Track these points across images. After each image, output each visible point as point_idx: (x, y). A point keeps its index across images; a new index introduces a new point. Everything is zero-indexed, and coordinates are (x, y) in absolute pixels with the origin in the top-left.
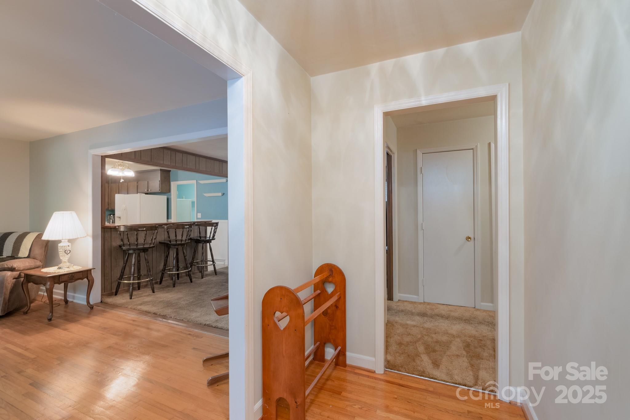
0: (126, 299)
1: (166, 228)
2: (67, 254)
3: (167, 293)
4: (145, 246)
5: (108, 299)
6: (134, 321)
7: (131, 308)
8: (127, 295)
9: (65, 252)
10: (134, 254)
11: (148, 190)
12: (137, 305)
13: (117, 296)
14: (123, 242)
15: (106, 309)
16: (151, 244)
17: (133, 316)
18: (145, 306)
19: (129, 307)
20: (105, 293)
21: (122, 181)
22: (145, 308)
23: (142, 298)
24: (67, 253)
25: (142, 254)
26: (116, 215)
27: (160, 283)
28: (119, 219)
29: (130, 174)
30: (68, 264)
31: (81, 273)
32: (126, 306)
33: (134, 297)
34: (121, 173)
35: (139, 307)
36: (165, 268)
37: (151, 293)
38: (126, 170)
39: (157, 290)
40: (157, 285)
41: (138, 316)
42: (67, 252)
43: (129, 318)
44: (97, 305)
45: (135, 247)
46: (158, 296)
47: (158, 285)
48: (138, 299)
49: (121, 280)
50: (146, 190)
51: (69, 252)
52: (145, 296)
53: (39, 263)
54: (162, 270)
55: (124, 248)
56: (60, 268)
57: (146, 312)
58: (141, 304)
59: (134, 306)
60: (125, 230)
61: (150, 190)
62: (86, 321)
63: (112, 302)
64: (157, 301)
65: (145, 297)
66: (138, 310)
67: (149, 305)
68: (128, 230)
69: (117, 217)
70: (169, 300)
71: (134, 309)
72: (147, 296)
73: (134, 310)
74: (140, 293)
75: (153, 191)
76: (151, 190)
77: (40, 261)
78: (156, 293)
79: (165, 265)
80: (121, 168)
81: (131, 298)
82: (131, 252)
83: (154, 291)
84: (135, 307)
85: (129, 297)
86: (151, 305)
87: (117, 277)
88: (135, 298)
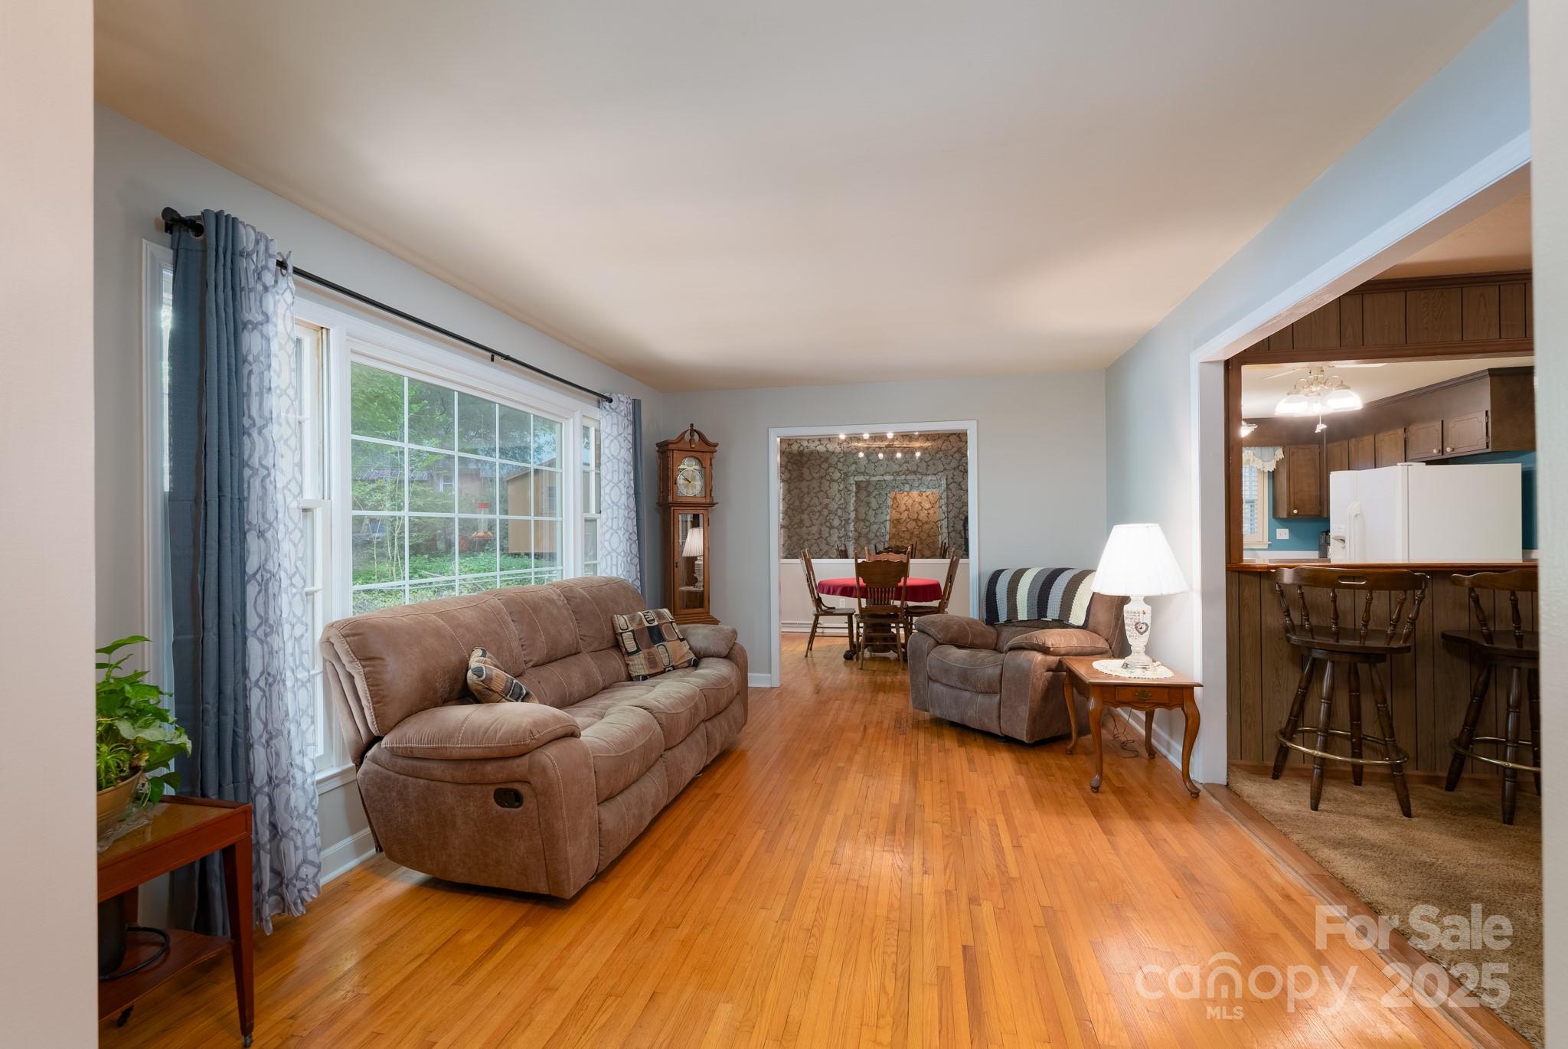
0: (1300, 803)
1: (1467, 583)
2: (1142, 633)
3: (1463, 837)
4: (1370, 643)
5: (1247, 783)
6: (1288, 897)
7: (1298, 845)
8: (1305, 790)
9: (1136, 628)
10: (1329, 665)
11: (1442, 451)
12: (1324, 842)
13: (1276, 781)
14: (1291, 620)
15: (1228, 813)
16: (1392, 637)
17: (1292, 876)
18: (1349, 858)
19: (1295, 837)
20: (1243, 762)
21: (1320, 427)
22: (1347, 866)
23: (1354, 820)
24: (1141, 631)
25: (1363, 668)
26: (1332, 534)
27: (1451, 785)
28: (1340, 544)
29: (1349, 402)
30: (1146, 660)
31: (1167, 690)
32: (1287, 830)
33: (1329, 808)
34: (1319, 404)
35: (1326, 853)
36: (1471, 734)
37: (1393, 815)
38: (1334, 392)
39: (1425, 812)
40: (1434, 789)
41: (1308, 883)
42: (1141, 628)
43: (1277, 878)
44: (1211, 788)
45: (1332, 642)
46: (1418, 835)
47: (1438, 790)
48: (1337, 818)
49: (1291, 740)
50: (1435, 451)
51: (1144, 629)
52: (1367, 817)
53: (1102, 644)
54: (1458, 741)
55: (1294, 637)
56: (1126, 666)
57: (1342, 882)
58: (1337, 844)
59: (1312, 841)
60: (1295, 582)
61: (1448, 450)
62: (1161, 829)
63: (1253, 798)
64: (1405, 858)
65: (1364, 821)
66: (1319, 863)
67: (1365, 857)
68: (1303, 583)
69: (1335, 539)
70: (1461, 870)
71: (1306, 852)
72: (1378, 820)
73: (1304, 855)
74: (1357, 797)
75: (1462, 451)
76: (1453, 450)
77: (1107, 641)
78: (1415, 820)
79: (1473, 723)
80: (1318, 389)
81: (1315, 807)
82: (1318, 654)
83: (1409, 808)
84: (1311, 845)
85: (1308, 802)
86: (1372, 863)
87: (1280, 722)
88: (1331, 812)
